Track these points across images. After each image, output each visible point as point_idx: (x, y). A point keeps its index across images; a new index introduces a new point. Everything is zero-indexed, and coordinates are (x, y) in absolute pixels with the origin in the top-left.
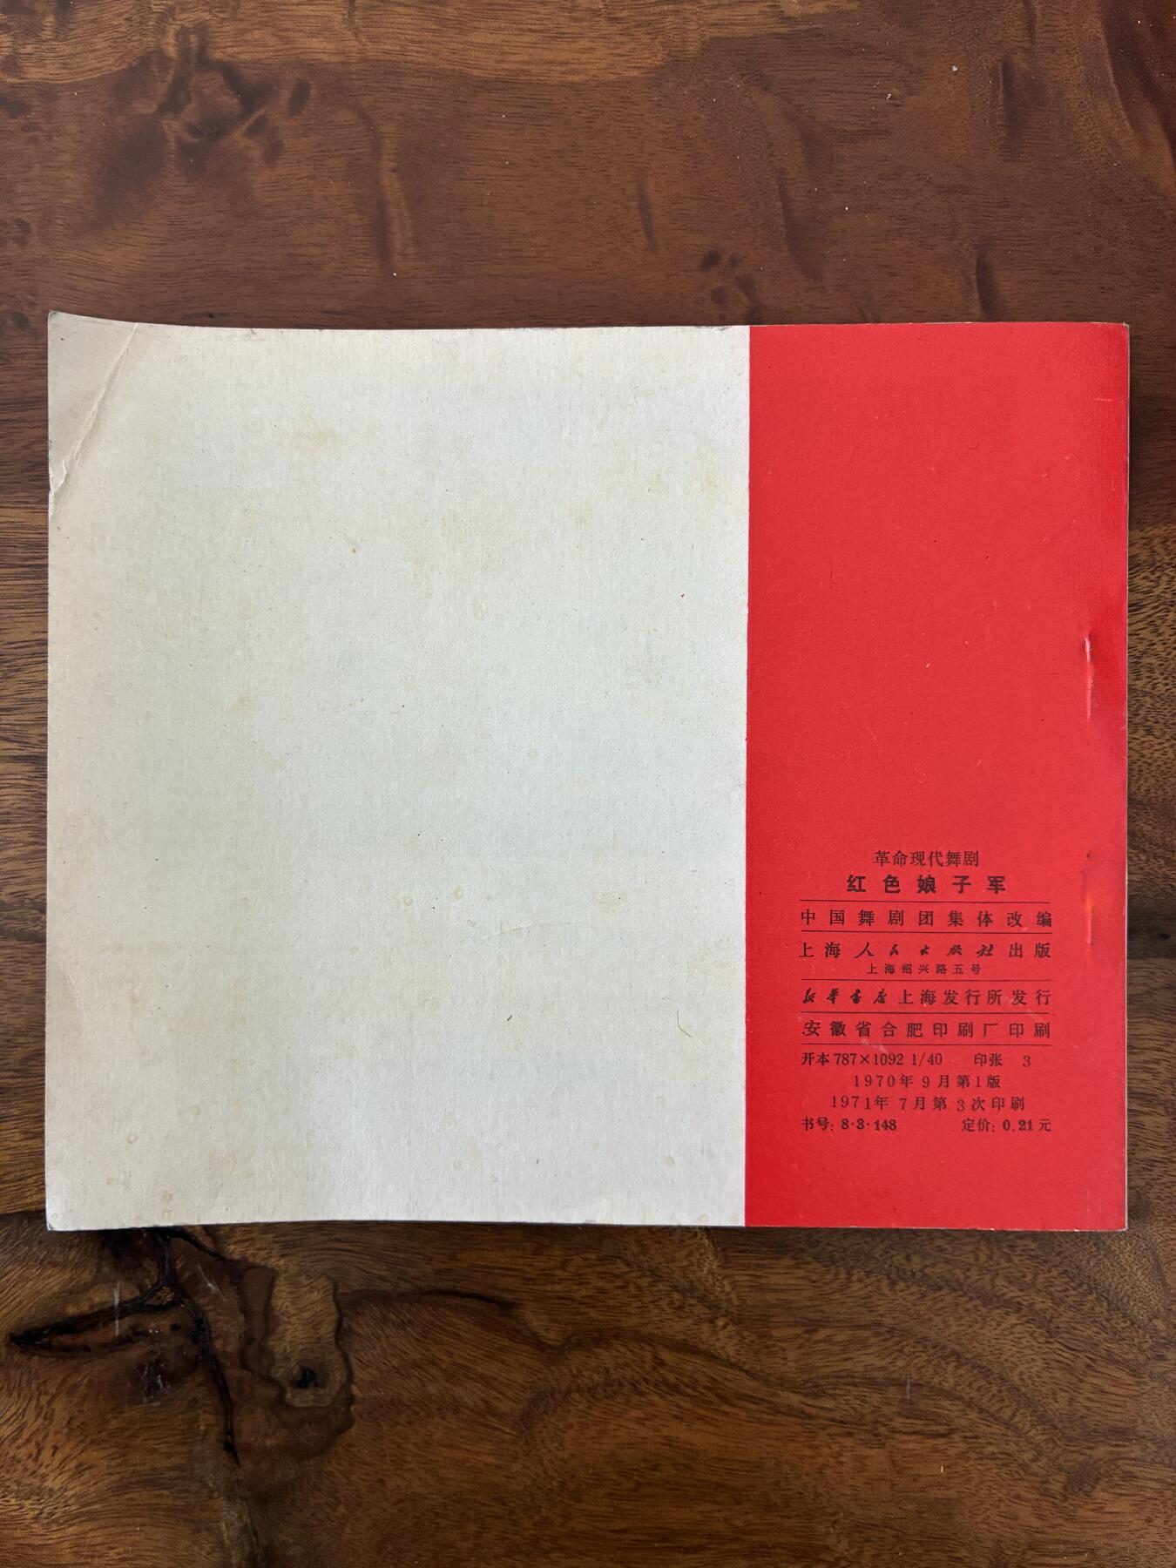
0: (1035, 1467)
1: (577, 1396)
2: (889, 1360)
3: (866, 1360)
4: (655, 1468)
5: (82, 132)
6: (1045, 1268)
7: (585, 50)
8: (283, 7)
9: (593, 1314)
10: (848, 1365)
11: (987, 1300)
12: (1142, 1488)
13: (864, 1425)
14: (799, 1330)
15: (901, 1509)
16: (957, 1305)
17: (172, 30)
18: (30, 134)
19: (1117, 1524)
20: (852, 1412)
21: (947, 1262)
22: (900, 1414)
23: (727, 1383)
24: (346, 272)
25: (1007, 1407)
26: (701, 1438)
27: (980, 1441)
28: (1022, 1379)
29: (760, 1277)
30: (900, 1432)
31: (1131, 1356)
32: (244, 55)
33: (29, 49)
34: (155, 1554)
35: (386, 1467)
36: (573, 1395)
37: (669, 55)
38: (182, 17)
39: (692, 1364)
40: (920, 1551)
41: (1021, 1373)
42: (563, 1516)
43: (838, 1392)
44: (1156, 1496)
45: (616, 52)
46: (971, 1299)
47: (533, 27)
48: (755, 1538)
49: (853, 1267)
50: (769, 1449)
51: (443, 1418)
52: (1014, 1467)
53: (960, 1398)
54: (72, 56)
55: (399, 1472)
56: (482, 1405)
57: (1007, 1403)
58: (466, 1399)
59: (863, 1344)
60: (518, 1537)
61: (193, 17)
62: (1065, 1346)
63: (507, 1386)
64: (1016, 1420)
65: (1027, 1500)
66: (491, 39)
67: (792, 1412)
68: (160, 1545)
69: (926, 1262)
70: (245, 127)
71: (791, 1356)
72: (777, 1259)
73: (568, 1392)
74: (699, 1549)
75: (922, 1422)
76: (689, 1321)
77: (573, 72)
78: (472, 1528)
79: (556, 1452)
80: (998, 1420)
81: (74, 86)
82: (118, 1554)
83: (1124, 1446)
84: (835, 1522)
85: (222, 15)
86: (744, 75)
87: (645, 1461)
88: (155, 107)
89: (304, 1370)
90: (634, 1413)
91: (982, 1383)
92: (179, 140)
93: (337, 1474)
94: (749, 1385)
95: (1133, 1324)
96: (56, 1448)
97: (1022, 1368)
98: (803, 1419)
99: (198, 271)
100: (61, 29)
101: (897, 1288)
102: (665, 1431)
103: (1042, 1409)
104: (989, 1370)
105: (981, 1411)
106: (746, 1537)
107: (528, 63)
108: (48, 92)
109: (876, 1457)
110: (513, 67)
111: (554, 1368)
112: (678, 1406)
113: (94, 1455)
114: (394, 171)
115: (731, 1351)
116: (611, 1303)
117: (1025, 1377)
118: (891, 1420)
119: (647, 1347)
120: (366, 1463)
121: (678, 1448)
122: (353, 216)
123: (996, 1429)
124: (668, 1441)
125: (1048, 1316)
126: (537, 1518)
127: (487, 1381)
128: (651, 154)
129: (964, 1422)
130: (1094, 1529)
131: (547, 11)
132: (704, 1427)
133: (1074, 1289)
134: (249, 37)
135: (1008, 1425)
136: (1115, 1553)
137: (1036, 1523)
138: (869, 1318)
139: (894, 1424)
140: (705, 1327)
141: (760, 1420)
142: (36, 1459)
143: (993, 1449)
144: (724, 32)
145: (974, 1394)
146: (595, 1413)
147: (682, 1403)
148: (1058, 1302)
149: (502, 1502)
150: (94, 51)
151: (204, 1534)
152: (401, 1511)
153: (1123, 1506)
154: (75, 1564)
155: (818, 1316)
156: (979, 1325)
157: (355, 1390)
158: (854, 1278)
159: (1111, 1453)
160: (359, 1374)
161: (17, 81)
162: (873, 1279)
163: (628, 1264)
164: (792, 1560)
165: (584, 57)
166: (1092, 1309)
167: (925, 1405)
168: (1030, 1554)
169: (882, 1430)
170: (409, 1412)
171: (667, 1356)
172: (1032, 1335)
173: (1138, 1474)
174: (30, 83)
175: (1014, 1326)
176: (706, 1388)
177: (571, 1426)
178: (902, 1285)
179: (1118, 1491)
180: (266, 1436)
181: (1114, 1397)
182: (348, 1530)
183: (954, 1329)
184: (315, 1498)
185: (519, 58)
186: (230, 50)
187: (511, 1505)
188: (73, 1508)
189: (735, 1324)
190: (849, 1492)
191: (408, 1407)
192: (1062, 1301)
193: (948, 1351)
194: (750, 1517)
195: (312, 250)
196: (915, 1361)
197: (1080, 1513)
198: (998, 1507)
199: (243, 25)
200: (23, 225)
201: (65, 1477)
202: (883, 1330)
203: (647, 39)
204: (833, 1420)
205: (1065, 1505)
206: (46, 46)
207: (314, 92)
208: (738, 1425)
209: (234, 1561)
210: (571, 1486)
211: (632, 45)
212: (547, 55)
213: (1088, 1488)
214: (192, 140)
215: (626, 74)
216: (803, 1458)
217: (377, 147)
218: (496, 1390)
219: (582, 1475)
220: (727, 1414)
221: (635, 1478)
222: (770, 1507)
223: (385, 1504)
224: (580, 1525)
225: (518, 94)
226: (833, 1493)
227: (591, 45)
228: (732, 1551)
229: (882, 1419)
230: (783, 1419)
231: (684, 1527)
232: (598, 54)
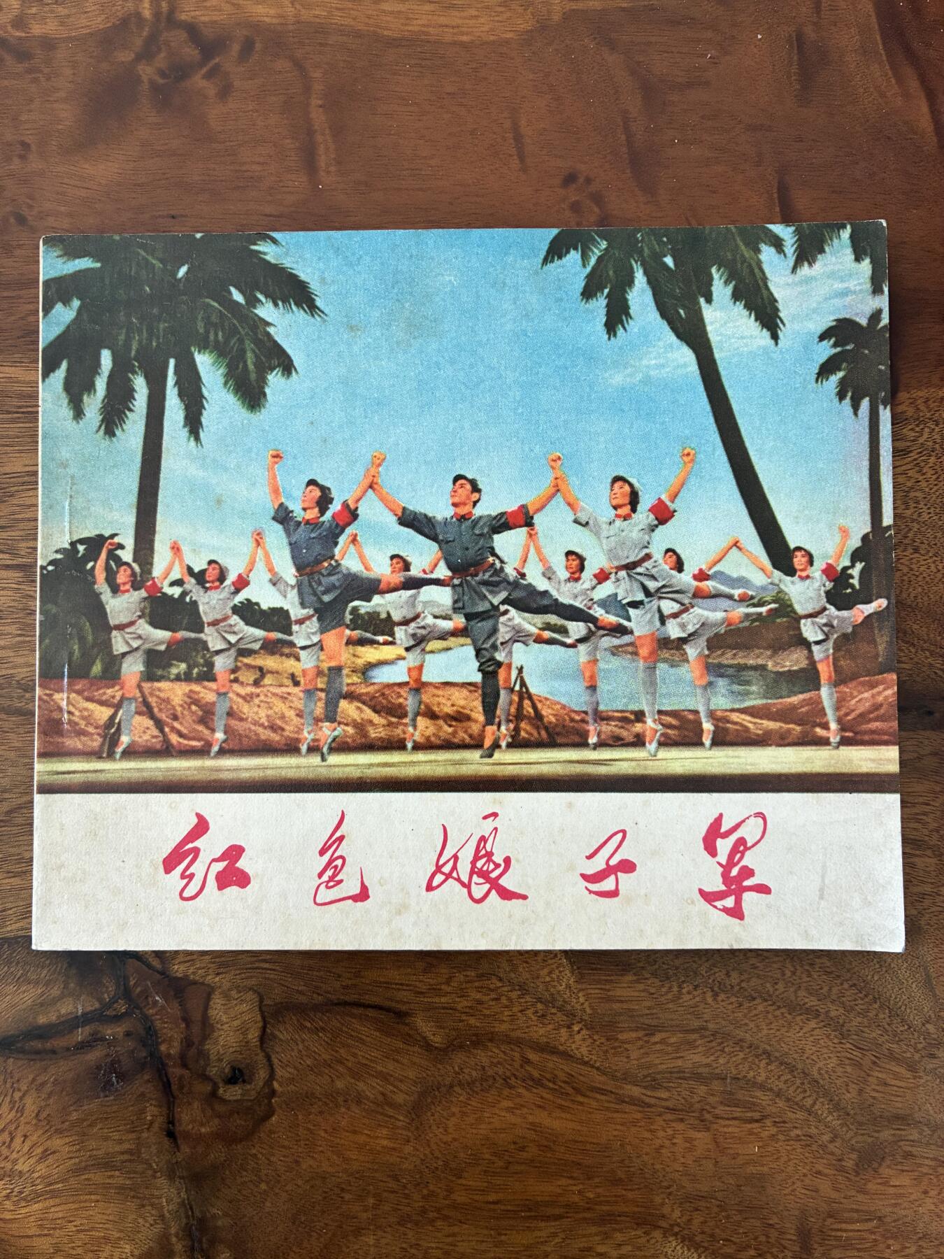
1: (457, 1089)
2: (712, 1058)
3: (695, 1058)
4: (523, 1149)
5: (74, 74)
6: (838, 982)
7: (472, 17)
9: (472, 1021)
10: (679, 1063)
11: (792, 1008)
12: (920, 1165)
13: (693, 1112)
14: (641, 1034)
15: (723, 1182)
16: (768, 1012)
18: (33, 76)
19: (901, 1196)
20: (683, 1101)
21: (758, 977)
22: (721, 1103)
23: (581, 1078)
24: (281, 184)
25: (809, 1096)
27: (787, 1125)
28: (820, 1074)
29: (609, 990)
30: (722, 1118)
31: (908, 1055)
32: (204, 17)
33: (34, 10)
34: (107, 1226)
35: (300, 1150)
36: (456, 1089)
37: (538, 22)
39: (553, 1062)
40: (738, 1218)
41: (820, 1069)
42: (447, 1191)
43: (671, 1084)
44: (931, 1172)
45: (496, 19)
46: (779, 1007)
48: (604, 1208)
49: (683, 982)
50: (615, 1133)
51: (348, 1109)
52: (814, 1147)
53: (771, 1090)
54: (68, 16)
55: (311, 1154)
56: (380, 1098)
57: (808, 1094)
58: (368, 1093)
59: (691, 1045)
60: (409, 1209)
62: (855, 1046)
63: (401, 1081)
64: (817, 1107)
65: (826, 1175)
66: (401, 7)
67: (634, 1101)
68: (111, 1218)
69: (743, 978)
70: (205, 70)
71: (634, 1055)
72: (622, 975)
73: (451, 1086)
74: (558, 1218)
75: (739, 1110)
76: (551, 1026)
77: (463, 34)
78: (371, 1201)
79: (441, 1136)
80: (802, 1108)
81: (70, 39)
82: (75, 1226)
83: (904, 1130)
84: (670, 1194)
86: (595, 38)
87: (515, 1143)
88: (133, 56)
89: (233, 1069)
90: (506, 1104)
91: (789, 1077)
92: (151, 82)
93: (260, 1156)
94: (598, 1080)
95: (910, 1028)
96: (25, 1136)
97: (821, 1064)
98: (644, 1107)
99: (164, 182)
101: (719, 999)
102: (531, 1119)
103: (836, 1098)
104: (794, 1066)
105: (788, 1100)
106: (597, 1207)
107: (428, 26)
108: (48, 44)
109: (702, 1139)
110: (416, 29)
111: (440, 1066)
112: (542, 1098)
113: (57, 1142)
114: (321, 106)
115: (584, 1050)
116: (488, 1012)
117: (823, 1072)
118: (714, 1108)
119: (516, 1048)
120: (283, 1147)
121: (542, 1132)
122: (288, 141)
123: (801, 1115)
124: (534, 1127)
125: (841, 1021)
126: (425, 1192)
127: (385, 1077)
128: (523, 97)
129: (774, 1110)
130: (879, 1199)
132: (563, 1115)
133: (862, 999)
134: (207, 4)
135: (809, 1112)
136: (898, 1220)
137: (834, 1195)
138: (696, 1024)
139: (717, 1111)
140: (563, 1031)
141: (608, 1109)
142: (9, 1147)
143: (798, 1132)
144: (580, 6)
145: (781, 1085)
146: (473, 1103)
147: (545, 1095)
148: (849, 1010)
149: (396, 1178)
150: (85, 13)
151: (150, 1208)
152: (312, 1187)
153: (905, 1180)
154: (39, 1235)
155: (654, 1022)
156: (785, 1029)
157: (276, 1085)
158: (684, 991)
159: (894, 1135)
160: (279, 1072)
161: (24, 35)
162: (699, 992)
163: (501, 980)
164: (635, 1227)
165: (472, 22)
166: (877, 1015)
167: (741, 1095)
168: (830, 1220)
169: (707, 1116)
170: (320, 1103)
171: (532, 1056)
172: (828, 1036)
173: (915, 1153)
174: (34, 36)
175: (813, 1029)
176: (565, 1082)
177: (454, 1114)
178: (722, 996)
179: (899, 1167)
180: (202, 1125)
181: (895, 1088)
182: (268, 1204)
183: (765, 1032)
184: (241, 1176)
185: (419, 22)
186: (193, 14)
187: (404, 1181)
188: (39, 1187)
189: (588, 1029)
190: (681, 1169)
191: (320, 1100)
192: (852, 1009)
193: (760, 1051)
195: (254, 167)
196: (734, 1059)
198: (803, 1181)
200: (25, 145)
201: (32, 1161)
202: (708, 1033)
203: (520, 10)
204: (668, 1108)
205: (858, 1179)
206: (47, 8)
207: (258, 46)
208: (590, 1113)
209: (173, 1231)
210: (453, 1165)
211: (508, 14)
212: (443, 20)
213: (875, 1165)
214: (161, 81)
215: (504, 35)
216: (643, 1140)
217: (307, 90)
218: (392, 1085)
219: (462, 1155)
220: (582, 1104)
221: (506, 1158)
222: (617, 1182)
223: (300, 1182)
224: (460, 1197)
225: (419, 50)
226: (668, 1169)
227: (476, 13)
228: (585, 1219)
229: (707, 1107)
230: (627, 1108)
231: (547, 1199)
232: (482, 20)
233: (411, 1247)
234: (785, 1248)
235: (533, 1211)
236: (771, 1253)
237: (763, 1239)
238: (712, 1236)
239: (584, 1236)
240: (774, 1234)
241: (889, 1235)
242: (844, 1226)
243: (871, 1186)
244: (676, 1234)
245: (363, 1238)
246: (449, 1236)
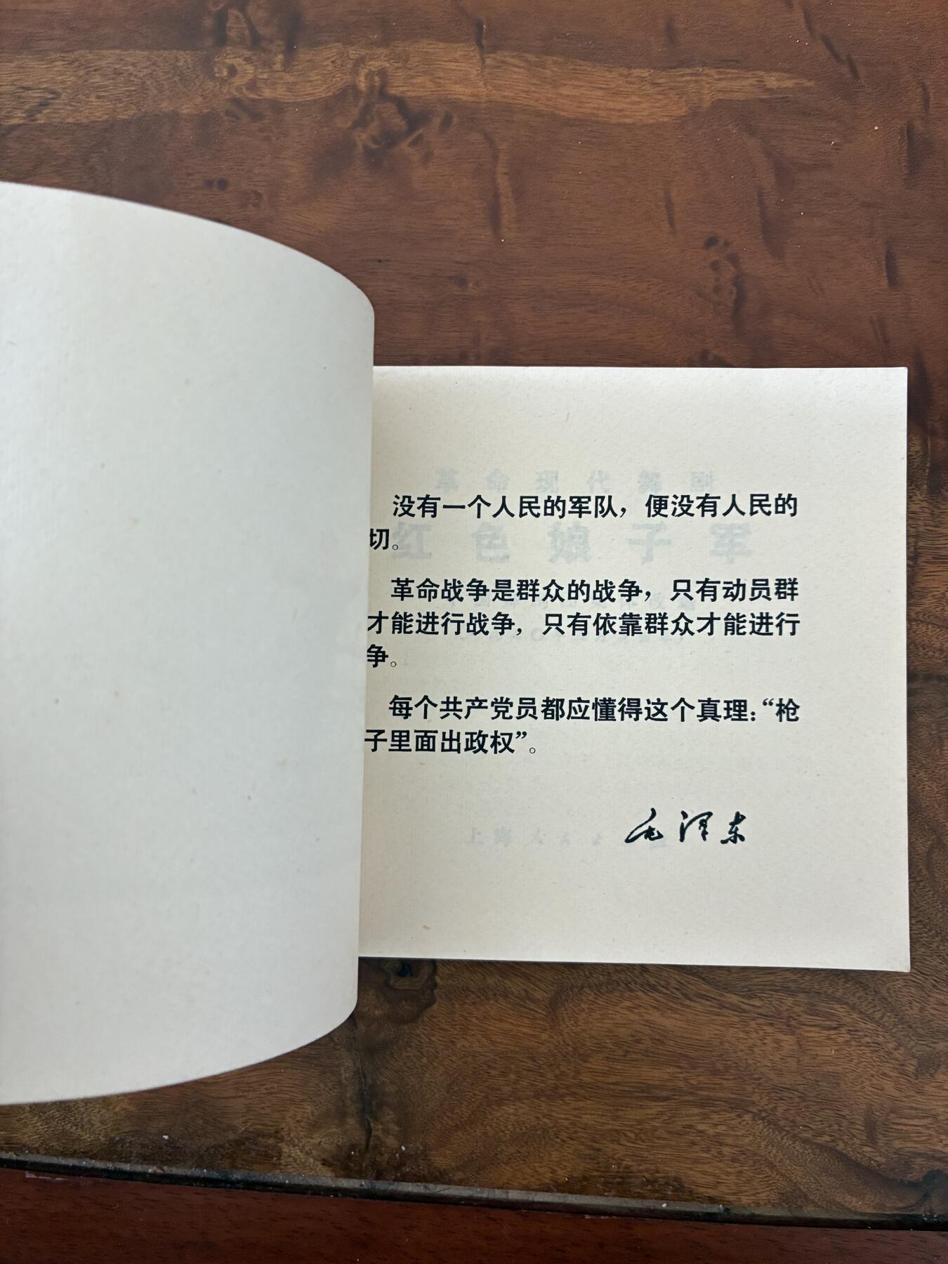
0: (896, 1054)
3: (785, 975)
4: (638, 1041)
5: (300, 136)
7: (634, 103)
8: (437, 63)
10: (771, 978)
13: (781, 1018)
15: (804, 1078)
17: (363, 72)
18: (265, 134)
20: (774, 1009)
22: (805, 1012)
23: (689, 986)
24: (470, 237)
25: (879, 1011)
26: (670, 1022)
27: (859, 1033)
28: (889, 993)
30: (805, 1025)
32: (410, 92)
33: (265, 76)
34: (292, 1089)
35: (455, 1032)
36: (585, 989)
37: (690, 109)
38: (370, 63)
40: (817, 1108)
41: (888, 989)
42: (575, 1072)
43: (764, 995)
45: (655, 105)
47: (603, 86)
48: (704, 1093)
50: (717, 1032)
51: (497, 1001)
52: (882, 1053)
53: (847, 1004)
54: (295, 83)
55: (465, 1036)
56: (523, 993)
58: (514, 990)
60: (543, 1085)
61: (378, 64)
62: (918, 971)
63: (541, 981)
64: (885, 1019)
65: (890, 1077)
66: (576, 92)
67: (733, 1008)
68: (296, 1082)
70: (410, 139)
73: (581, 987)
74: (666, 1099)
75: (821, 1019)
77: (626, 117)
78: (513, 1077)
79: (573, 1028)
80: (872, 1020)
81: (296, 104)
82: (266, 1089)
85: (396, 65)
86: (738, 125)
87: (633, 1036)
88: (350, 123)
89: (404, 963)
90: (626, 1004)
91: (861, 993)
92: (365, 147)
93: (422, 1035)
94: (704, 988)
97: (889, 985)
98: (740, 1012)
99: (374, 232)
100: (288, 65)
102: (647, 1017)
103: (901, 1014)
104: (867, 985)
105: (861, 1013)
106: (699, 1092)
107: (598, 109)
108: (278, 107)
109: (788, 1041)
110: (588, 111)
111: (573, 971)
112: (656, 1000)
114: (505, 174)
117: (891, 992)
118: (799, 1016)
120: (442, 1029)
121: (655, 1028)
122: (476, 202)
123: (870, 1026)
124: (649, 1023)
126: (557, 1072)
127: (526, 977)
128: (675, 172)
129: (848, 1020)
130: (934, 1100)
131: (611, 77)
132: (673, 1015)
133: (926, 933)
134: (414, 81)
135: (878, 1024)
137: (896, 1094)
139: (801, 1019)
141: (710, 1012)
143: (868, 1039)
144: (727, 96)
145: (856, 1001)
146: (599, 1002)
147: (659, 999)
149: (533, 1059)
150: (310, 81)
151: (329, 1075)
152: (465, 1063)
157: (438, 980)
160: (440, 968)
161: (256, 97)
164: (730, 1110)
165: (634, 107)
166: (938, 947)
167: (823, 1007)
168: (893, 1115)
169: (793, 1023)
170: (473, 996)
174: (265, 99)
176: (677, 989)
177: (583, 1010)
180: (376, 1008)
182: (427, 1075)
184: (407, 1052)
185: (591, 105)
186: (401, 89)
187: (540, 1062)
190: (769, 1064)
191: (473, 993)
194: (701, 1078)
195: (448, 222)
196: (817, 977)
197: (927, 1088)
198: (871, 1080)
199: (411, 72)
200: (259, 195)
203: (676, 98)
204: (761, 1014)
205: (916, 1081)
206: (277, 75)
207: (455, 120)
208: (696, 1015)
209: (348, 1095)
210: (582, 1051)
211: (666, 101)
212: (611, 105)
213: (932, 1071)
214: (374, 146)
215: (661, 119)
216: (738, 1039)
217: (495, 158)
218: (534, 985)
219: (588, 1044)
220: (688, 1007)
221: (625, 1048)
222: (715, 1072)
223: (454, 1058)
224: (586, 1078)
225: (590, 129)
226: (758, 1064)
227: (639, 99)
228: (688, 1101)
229: (792, 1015)
230: (726, 1012)
231: (657, 1083)
232: (643, 106)
233: (544, 1117)
234: (854, 1136)
235: (647, 1093)
236: (842, 1140)
237: (836, 1127)
238: (793, 1122)
239: (687, 1115)
240: (845, 1123)
241: (941, 1131)
242: (904, 1121)
243: (929, 1089)
244: (763, 1119)
245: (504, 1108)
246: (575, 1109)
